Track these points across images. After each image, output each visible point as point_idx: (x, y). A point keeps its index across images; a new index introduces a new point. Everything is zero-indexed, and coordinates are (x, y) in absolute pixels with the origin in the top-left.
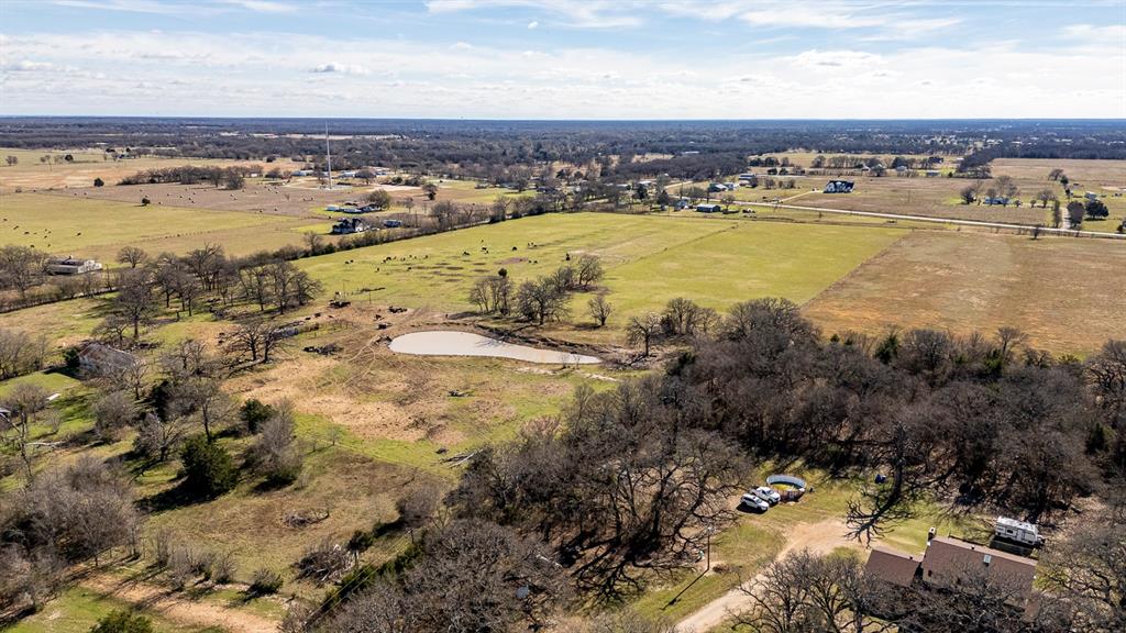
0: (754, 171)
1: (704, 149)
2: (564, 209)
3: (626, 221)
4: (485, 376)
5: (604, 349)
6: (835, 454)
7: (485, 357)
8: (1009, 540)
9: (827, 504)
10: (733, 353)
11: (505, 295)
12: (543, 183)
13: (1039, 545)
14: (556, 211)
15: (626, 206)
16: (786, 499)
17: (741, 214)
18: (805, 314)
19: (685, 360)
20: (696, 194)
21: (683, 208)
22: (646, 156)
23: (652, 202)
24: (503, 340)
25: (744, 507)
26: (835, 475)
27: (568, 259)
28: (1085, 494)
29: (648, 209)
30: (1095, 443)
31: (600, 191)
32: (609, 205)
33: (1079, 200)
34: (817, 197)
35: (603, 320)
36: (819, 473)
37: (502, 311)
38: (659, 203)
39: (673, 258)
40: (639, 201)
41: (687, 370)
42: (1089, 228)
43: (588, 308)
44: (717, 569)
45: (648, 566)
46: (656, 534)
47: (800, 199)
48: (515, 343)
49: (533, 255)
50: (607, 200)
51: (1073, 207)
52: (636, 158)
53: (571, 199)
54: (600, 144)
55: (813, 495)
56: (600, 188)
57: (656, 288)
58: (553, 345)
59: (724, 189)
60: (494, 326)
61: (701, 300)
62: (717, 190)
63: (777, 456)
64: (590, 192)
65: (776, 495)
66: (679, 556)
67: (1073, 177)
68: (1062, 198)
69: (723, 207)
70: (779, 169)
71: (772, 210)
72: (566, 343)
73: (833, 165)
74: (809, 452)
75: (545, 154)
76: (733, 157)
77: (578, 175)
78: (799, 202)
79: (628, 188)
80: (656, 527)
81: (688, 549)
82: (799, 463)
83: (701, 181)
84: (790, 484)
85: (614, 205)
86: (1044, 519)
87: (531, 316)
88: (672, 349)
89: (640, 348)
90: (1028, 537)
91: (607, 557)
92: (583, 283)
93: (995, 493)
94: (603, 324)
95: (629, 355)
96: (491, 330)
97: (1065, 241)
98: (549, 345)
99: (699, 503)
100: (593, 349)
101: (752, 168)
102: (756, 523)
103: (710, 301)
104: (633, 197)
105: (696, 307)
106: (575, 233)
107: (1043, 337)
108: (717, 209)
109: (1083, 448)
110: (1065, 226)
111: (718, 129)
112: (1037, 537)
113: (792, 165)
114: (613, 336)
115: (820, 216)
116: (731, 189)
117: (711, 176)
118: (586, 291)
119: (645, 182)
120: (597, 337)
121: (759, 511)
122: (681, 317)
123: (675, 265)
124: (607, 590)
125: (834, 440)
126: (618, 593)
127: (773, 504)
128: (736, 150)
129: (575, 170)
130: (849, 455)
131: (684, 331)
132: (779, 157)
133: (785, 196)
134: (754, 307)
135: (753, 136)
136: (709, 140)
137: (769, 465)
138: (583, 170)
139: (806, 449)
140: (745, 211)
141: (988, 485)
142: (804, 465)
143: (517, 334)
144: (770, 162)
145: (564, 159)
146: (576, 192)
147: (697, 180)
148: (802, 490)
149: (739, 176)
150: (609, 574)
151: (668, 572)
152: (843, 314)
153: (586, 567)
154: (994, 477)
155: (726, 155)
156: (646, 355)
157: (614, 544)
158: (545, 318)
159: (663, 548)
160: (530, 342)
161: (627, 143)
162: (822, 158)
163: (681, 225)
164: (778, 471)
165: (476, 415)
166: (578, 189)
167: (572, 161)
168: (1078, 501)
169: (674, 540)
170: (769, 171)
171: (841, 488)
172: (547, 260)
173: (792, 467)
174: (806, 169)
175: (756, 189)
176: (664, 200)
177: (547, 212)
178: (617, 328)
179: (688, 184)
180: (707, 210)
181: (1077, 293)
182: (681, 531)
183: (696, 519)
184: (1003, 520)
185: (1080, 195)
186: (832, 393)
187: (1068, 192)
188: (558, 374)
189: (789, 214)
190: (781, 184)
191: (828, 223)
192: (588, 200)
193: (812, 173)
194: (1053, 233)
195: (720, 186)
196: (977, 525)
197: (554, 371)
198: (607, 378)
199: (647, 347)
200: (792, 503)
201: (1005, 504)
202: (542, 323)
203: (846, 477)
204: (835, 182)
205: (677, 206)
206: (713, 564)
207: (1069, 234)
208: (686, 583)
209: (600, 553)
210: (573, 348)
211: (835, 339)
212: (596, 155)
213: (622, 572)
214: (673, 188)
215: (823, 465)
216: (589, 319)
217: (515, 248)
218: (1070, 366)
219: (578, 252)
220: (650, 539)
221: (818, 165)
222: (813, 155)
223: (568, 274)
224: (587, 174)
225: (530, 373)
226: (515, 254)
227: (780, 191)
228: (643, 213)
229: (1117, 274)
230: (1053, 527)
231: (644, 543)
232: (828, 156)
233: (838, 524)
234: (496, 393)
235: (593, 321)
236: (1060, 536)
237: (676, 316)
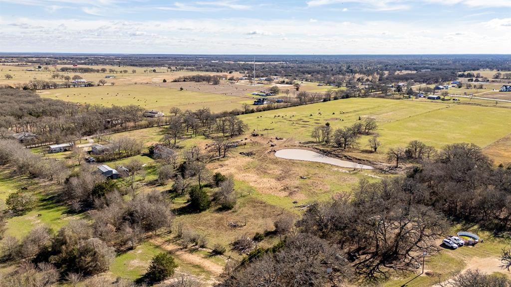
0: (460, 80)
1: (434, 68)
2: (359, 96)
3: (390, 102)
4: (317, 171)
5: (375, 163)
6: (497, 225)
7: (317, 162)
9: (491, 249)
10: (442, 169)
11: (328, 134)
12: (350, 84)
14: (355, 97)
15: (390, 95)
16: (467, 244)
17: (452, 101)
18: (484, 152)
19: (416, 171)
20: (428, 90)
21: (420, 97)
22: (402, 71)
23: (404, 94)
24: (326, 155)
25: (444, 245)
26: (496, 235)
27: (360, 119)
29: (402, 97)
31: (378, 88)
32: (382, 95)
34: (496, 93)
35: (376, 149)
36: (487, 233)
37: (326, 142)
38: (408, 94)
39: (413, 121)
40: (397, 93)
41: (417, 175)
43: (368, 143)
44: (427, 274)
45: (391, 267)
46: (396, 253)
47: (485, 94)
48: (331, 157)
49: (342, 117)
50: (381, 92)
52: (397, 72)
53: (363, 91)
54: (379, 66)
55: (482, 244)
56: (378, 86)
57: (402, 135)
58: (350, 159)
59: (443, 89)
60: (322, 148)
61: (426, 142)
62: (439, 89)
63: (464, 222)
64: (373, 88)
65: (462, 242)
66: (408, 265)
69: (442, 97)
70: (474, 79)
71: (469, 100)
72: (356, 159)
73: (506, 77)
74: (482, 222)
75: (352, 70)
76: (449, 73)
77: (367, 80)
78: (485, 96)
79: (392, 87)
80: (396, 249)
81: (412, 262)
82: (476, 227)
83: (431, 84)
84: (470, 237)
85: (385, 94)
87: (340, 145)
88: (410, 165)
89: (394, 164)
91: (371, 260)
92: (367, 131)
94: (375, 151)
95: (388, 166)
96: (321, 150)
98: (348, 159)
99: (419, 240)
100: (370, 162)
101: (459, 78)
102: (450, 254)
103: (432, 143)
104: (395, 91)
105: (424, 145)
106: (363, 107)
108: (438, 98)
111: (442, 59)
113: (482, 77)
114: (380, 157)
115: (497, 103)
116: (447, 88)
117: (437, 82)
118: (368, 135)
119: (401, 84)
120: (372, 157)
121: (452, 248)
122: (416, 150)
123: (414, 125)
124: (370, 276)
125: (497, 218)
126: (375, 278)
127: (460, 246)
128: (450, 69)
129: (366, 78)
130: (505, 226)
131: (417, 157)
132: (475, 73)
133: (477, 93)
134: (456, 147)
135: (461, 62)
136: (436, 64)
137: (459, 226)
138: (370, 78)
139: (480, 220)
140: (453, 100)
142: (479, 228)
143: (333, 153)
144: (469, 75)
145: (360, 72)
146: (366, 88)
147: (429, 84)
148: (477, 241)
149: (452, 82)
150: (372, 268)
151: (401, 271)
152: (506, 154)
153: (360, 263)
155: (445, 72)
156: (397, 167)
157: (375, 255)
158: (347, 146)
159: (400, 260)
160: (339, 157)
161: (393, 65)
162: (499, 74)
163: (418, 105)
164: (463, 230)
165: (312, 188)
166: (367, 87)
167: (364, 74)
169: (405, 257)
170: (469, 80)
171: (499, 242)
172: (349, 120)
173: (472, 228)
174: (490, 79)
175: (461, 88)
176: (410, 93)
177: (351, 97)
178: (382, 153)
179: (424, 85)
180: (434, 98)
182: (409, 253)
183: (418, 248)
186: (498, 194)
188: (351, 173)
189: (479, 101)
190: (475, 86)
191: (500, 107)
192: (371, 92)
193: (493, 81)
195: (441, 87)
197: (350, 171)
198: (376, 176)
199: (397, 163)
200: (471, 247)
202: (345, 149)
203: (502, 237)
204: (506, 86)
205: (417, 95)
206: (425, 271)
208: (410, 278)
209: (367, 258)
210: (359, 161)
211: (501, 166)
212: (377, 71)
213: (378, 268)
214: (415, 87)
215: (490, 230)
216: (368, 148)
217: (334, 114)
219: (365, 116)
220: (393, 254)
221: (497, 77)
222: (495, 72)
223: (359, 126)
224: (372, 80)
225: (338, 171)
226: (334, 116)
227: (474, 90)
228: (399, 99)
231: (390, 256)
232: (503, 73)
233: (496, 260)
234: (321, 179)
235: (370, 149)
237: (414, 149)
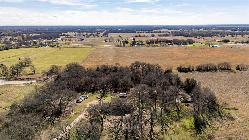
0: (61, 37)
1: (48, 32)
2: (14, 48)
3: (32, 50)
4: (6, 89)
5: (37, 78)
6: (92, 89)
7: (4, 85)
8: (122, 97)
9: (92, 98)
11: (5, 69)
12: (6, 42)
13: (127, 96)
14: (12, 49)
15: (32, 46)
16: (85, 99)
17: (61, 46)
18: (81, 65)
19: (58, 77)
20: (49, 43)
21: (47, 46)
22: (33, 34)
23: (38, 45)
24: (8, 80)
25: (77, 102)
26: (93, 93)
27: (20, 60)
28: (132, 87)
29: (38, 47)
30: (132, 79)
31: (24, 43)
32: (27, 46)
33: (124, 40)
34: (77, 42)
36: (90, 93)
37: (5, 73)
38: (40, 45)
39: (48, 57)
40: (35, 45)
41: (59, 79)
42: (126, 45)
43: (30, 70)
44: (74, 114)
45: (60, 117)
46: (60, 111)
48: (12, 80)
49: (9, 59)
50: (26, 45)
51: (123, 42)
52: (30, 35)
53: (16, 45)
54: (19, 32)
55: (89, 97)
56: (23, 42)
57: (45, 64)
58: (23, 79)
59: (55, 41)
60: (4, 77)
61: (58, 65)
62: (54, 42)
63: (81, 92)
64: (20, 43)
65: (83, 99)
66: (66, 114)
67: (122, 36)
68: (121, 40)
69: (56, 45)
70: (67, 37)
71: (68, 45)
72: (26, 79)
73: (78, 35)
74: (87, 90)
75: (4, 34)
76: (56, 34)
77: (16, 39)
78: (73, 43)
79: (31, 42)
81: (68, 112)
82: (86, 92)
83: (49, 40)
84: (84, 96)
85: (28, 46)
86: (127, 92)
87: (14, 74)
88: (54, 76)
89: (46, 77)
90: (125, 95)
91: (51, 118)
92: (26, 65)
93: (119, 90)
94: (35, 73)
95: (44, 79)
96: (4, 78)
97: (123, 48)
98: (22, 79)
99: (68, 103)
100: (34, 79)
101: (61, 36)
102: (80, 104)
104: (33, 44)
106: (19, 53)
107: (122, 64)
108: (55, 46)
109: (131, 80)
110: (122, 45)
111: (50, 28)
112: (126, 95)
113: (70, 36)
114: (38, 75)
115: (78, 46)
116: (57, 41)
117: (52, 39)
118: (28, 66)
119: (35, 40)
120: (34, 76)
121: (80, 102)
122: (54, 69)
123: (49, 59)
124: (53, 124)
125: (91, 87)
126: (55, 124)
128: (56, 32)
129: (14, 38)
130: (94, 89)
131: (55, 72)
132: (66, 34)
133: (70, 42)
134: (70, 65)
135: (59, 29)
136: (48, 30)
137: (80, 94)
138: (17, 38)
139: (86, 90)
140: (62, 46)
141: (118, 89)
142: (87, 92)
143: (12, 78)
144: (64, 35)
145: (10, 35)
146: (16, 44)
147: (48, 40)
148: (87, 97)
149: (58, 38)
150: (52, 121)
151: (65, 117)
152: (88, 65)
153: (47, 121)
154: (119, 87)
155: (54, 34)
156: (48, 78)
157: (52, 115)
158: (19, 74)
159: (63, 113)
160: (16, 80)
161: (27, 31)
162: (76, 34)
163: (47, 50)
165: (7, 98)
166: (17, 43)
167: (12, 36)
168: (131, 89)
169: (65, 111)
170: (65, 37)
171: (94, 95)
172: (14, 61)
173: (84, 93)
174: (73, 36)
175: (63, 41)
176: (41, 44)
177: (9, 49)
178: (39, 73)
179: (46, 40)
180: (53, 46)
181: (126, 56)
182: (65, 109)
183: (68, 107)
184: (121, 94)
185: (124, 39)
186: (90, 78)
187: (122, 39)
188: (27, 85)
189: (72, 46)
190: (68, 40)
191: (80, 47)
192: (20, 45)
193: (74, 37)
194: (120, 47)
195: (54, 41)
196: (117, 96)
197: (25, 85)
198: (40, 84)
199: (48, 76)
200: (86, 99)
201: (121, 91)
202: (18, 75)
203: (95, 93)
204: (80, 39)
205: (45, 45)
206: (73, 113)
207: (123, 47)
208: (69, 118)
209: (49, 118)
210: (28, 79)
211: (87, 69)
212: (19, 34)
213: (55, 120)
214: (43, 41)
215: (90, 92)
216: (31, 73)
217: (3, 59)
218: (127, 68)
219: (22, 58)
220: (59, 112)
221: (75, 35)
222: (74, 33)
223: (22, 63)
224: (18, 39)
225: (19, 86)
227: (68, 41)
228: (37, 48)
229: (131, 53)
230: (128, 93)
231: (58, 113)
232: (77, 33)
233: (95, 101)
234: (11, 92)
235: (32, 73)
236: (129, 94)
